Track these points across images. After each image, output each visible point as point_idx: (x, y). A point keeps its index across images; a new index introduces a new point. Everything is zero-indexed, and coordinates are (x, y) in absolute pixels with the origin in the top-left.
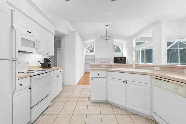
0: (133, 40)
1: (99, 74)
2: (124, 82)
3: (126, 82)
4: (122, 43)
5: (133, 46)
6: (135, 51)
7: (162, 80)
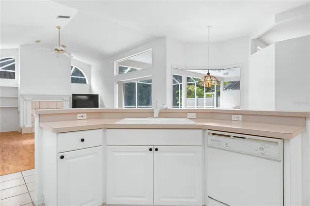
0: (115, 62)
1: (83, 140)
2: (151, 150)
3: (156, 150)
4: (90, 66)
5: (115, 75)
6: (118, 83)
7: (229, 136)
